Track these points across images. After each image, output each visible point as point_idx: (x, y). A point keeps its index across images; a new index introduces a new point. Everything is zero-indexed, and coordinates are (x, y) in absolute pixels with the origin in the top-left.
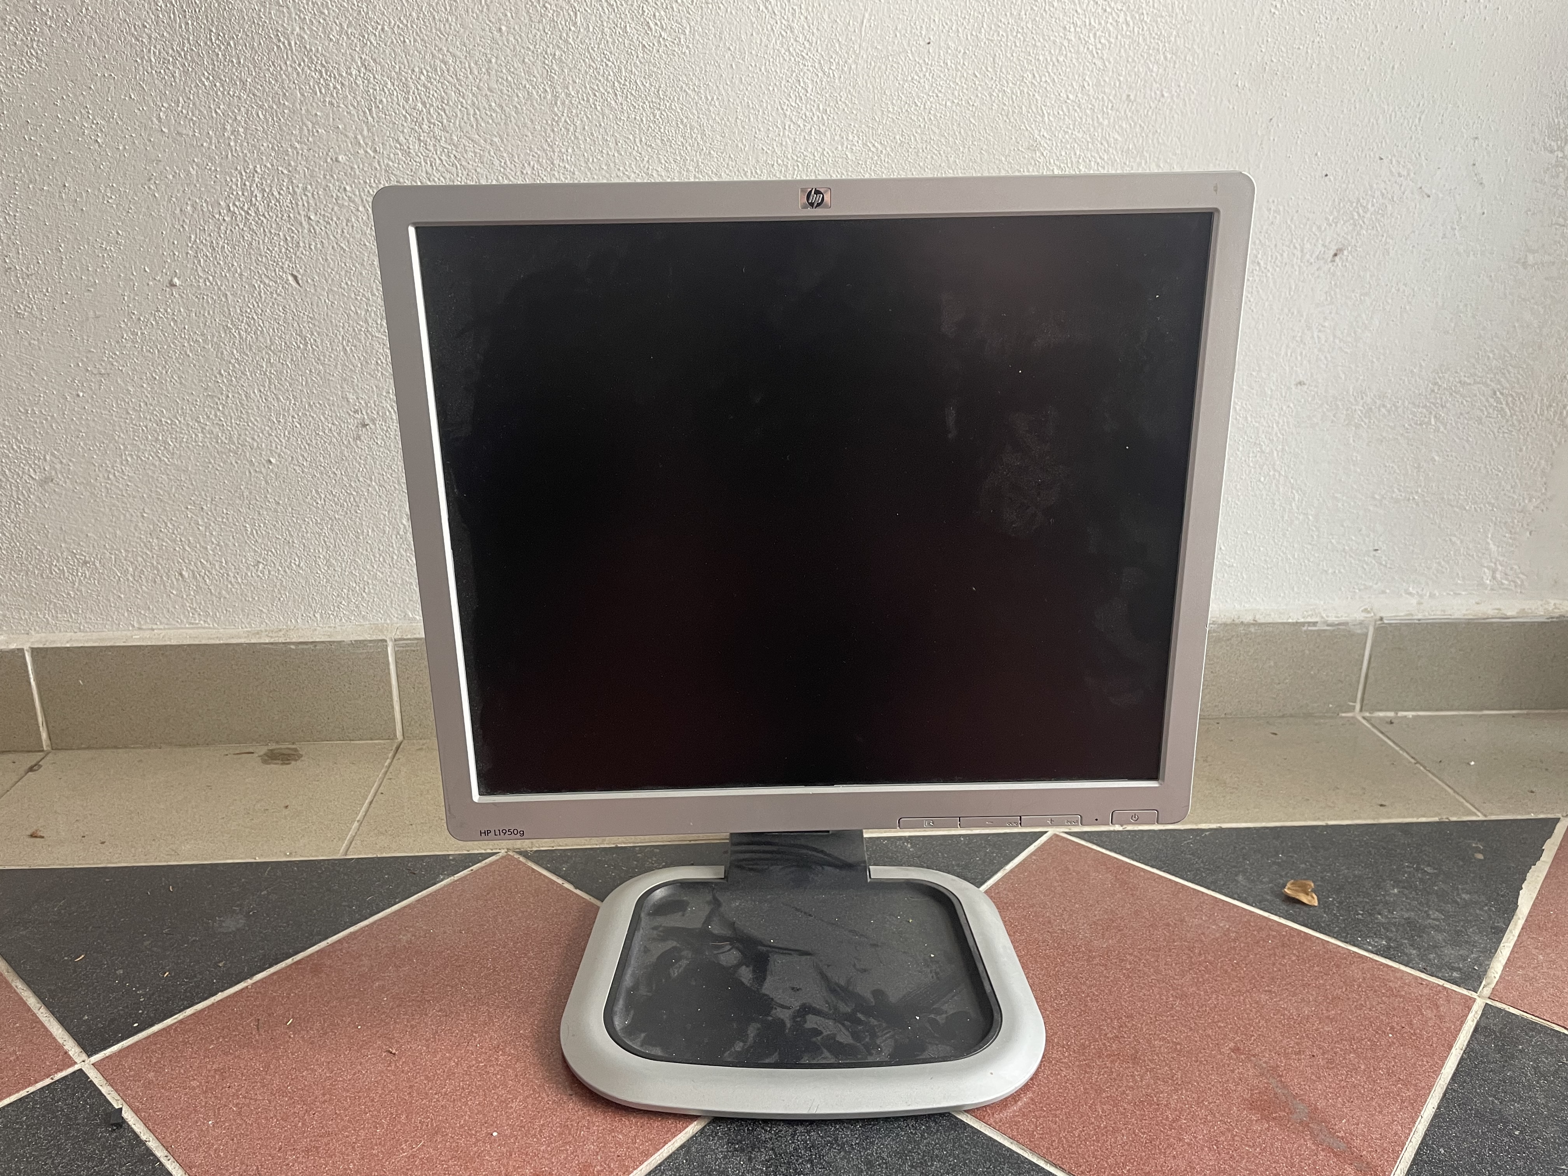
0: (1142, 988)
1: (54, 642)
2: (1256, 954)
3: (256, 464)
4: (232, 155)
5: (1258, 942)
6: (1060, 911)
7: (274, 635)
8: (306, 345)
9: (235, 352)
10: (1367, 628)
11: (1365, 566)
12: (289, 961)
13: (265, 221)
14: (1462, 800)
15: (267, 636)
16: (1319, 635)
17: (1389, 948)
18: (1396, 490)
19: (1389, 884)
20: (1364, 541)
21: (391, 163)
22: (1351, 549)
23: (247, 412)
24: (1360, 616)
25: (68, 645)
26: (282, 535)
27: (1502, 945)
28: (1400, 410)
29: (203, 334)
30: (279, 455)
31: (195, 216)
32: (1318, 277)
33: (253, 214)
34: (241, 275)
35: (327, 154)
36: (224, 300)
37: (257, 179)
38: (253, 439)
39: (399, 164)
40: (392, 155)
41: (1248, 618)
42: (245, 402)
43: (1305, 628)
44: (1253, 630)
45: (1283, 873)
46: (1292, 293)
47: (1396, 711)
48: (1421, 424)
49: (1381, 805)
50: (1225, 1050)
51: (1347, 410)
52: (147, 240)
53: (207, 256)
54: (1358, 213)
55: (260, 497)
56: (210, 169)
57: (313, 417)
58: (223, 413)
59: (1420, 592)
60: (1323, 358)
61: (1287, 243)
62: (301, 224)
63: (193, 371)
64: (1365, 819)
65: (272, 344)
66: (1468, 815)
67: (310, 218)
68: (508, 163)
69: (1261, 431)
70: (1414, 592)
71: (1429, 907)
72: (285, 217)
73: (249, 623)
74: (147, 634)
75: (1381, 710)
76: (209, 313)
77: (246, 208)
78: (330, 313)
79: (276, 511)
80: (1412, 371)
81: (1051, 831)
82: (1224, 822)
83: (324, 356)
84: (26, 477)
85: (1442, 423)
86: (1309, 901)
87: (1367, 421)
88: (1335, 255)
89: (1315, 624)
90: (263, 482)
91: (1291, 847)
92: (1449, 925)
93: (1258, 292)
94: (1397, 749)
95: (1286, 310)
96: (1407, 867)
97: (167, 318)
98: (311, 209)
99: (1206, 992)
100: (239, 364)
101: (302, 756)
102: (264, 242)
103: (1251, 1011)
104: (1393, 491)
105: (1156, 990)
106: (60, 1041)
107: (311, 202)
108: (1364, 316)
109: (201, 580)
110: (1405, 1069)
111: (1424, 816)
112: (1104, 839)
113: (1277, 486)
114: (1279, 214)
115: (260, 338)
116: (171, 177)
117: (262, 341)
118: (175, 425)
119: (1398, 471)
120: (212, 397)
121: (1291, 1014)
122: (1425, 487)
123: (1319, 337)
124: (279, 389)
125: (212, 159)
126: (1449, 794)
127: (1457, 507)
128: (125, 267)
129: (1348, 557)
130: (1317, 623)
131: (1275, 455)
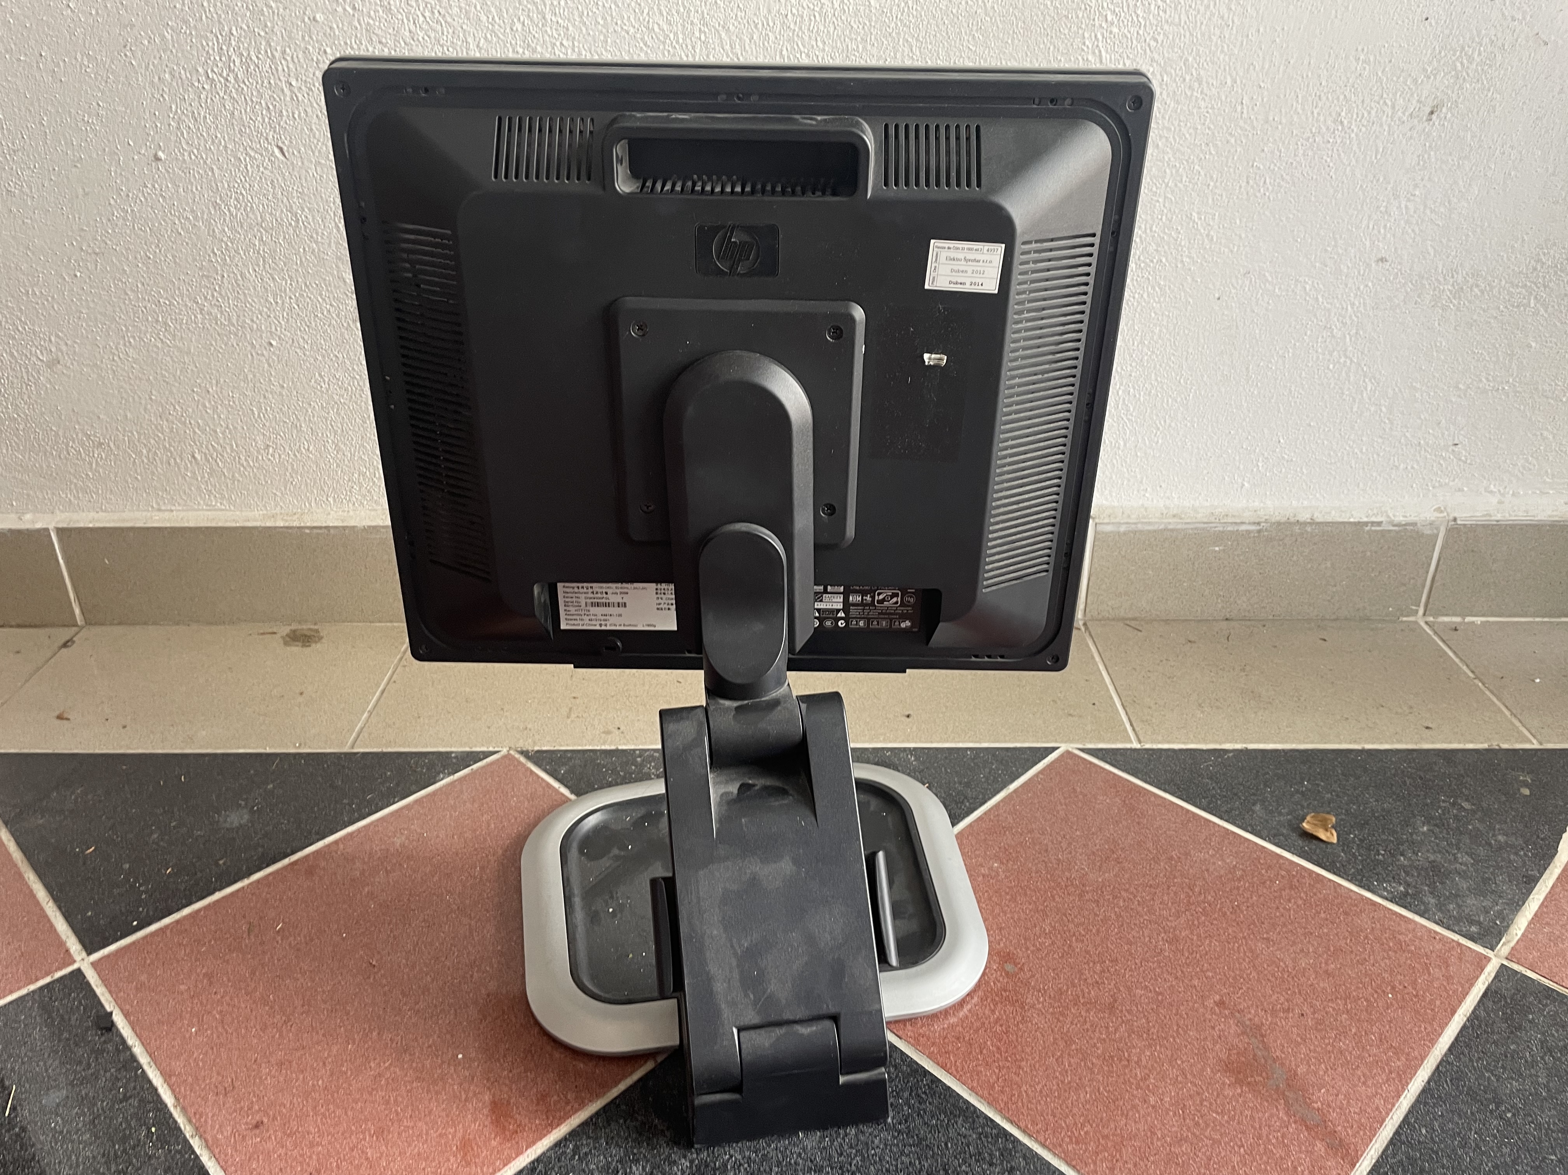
0: (1132, 929)
1: (78, 521)
2: (1260, 896)
3: (257, 346)
4: (207, 17)
5: (1264, 883)
6: (1060, 839)
7: (289, 518)
8: (297, 221)
9: (226, 229)
10: (1438, 529)
11: (1442, 462)
12: (286, 861)
13: (245, 89)
14: (1518, 724)
15: (282, 519)
16: (1383, 536)
17: (1406, 894)
18: (1484, 379)
19: (1419, 820)
20: (1443, 434)
21: (371, 22)
22: (1427, 444)
23: (244, 293)
24: (1429, 515)
25: (91, 525)
26: (289, 420)
27: (1531, 897)
28: (1495, 291)
29: (192, 211)
30: (280, 338)
31: (175, 84)
32: (1411, 138)
33: (233, 81)
34: (226, 147)
35: (304, 13)
36: (210, 174)
37: (233, 43)
38: (252, 321)
39: (380, 22)
40: (372, 13)
41: (1305, 517)
42: (241, 283)
43: (1367, 528)
44: (1309, 529)
45: (1305, 804)
46: (1379, 157)
47: (1463, 616)
48: (1518, 306)
49: (1427, 728)
50: (1210, 1003)
51: (1434, 290)
52: (128, 111)
53: (189, 128)
54: (1462, 63)
55: (265, 380)
56: (185, 33)
57: (310, 298)
58: (221, 294)
59: (1502, 491)
60: (1410, 231)
61: (1377, 98)
62: (283, 90)
63: (186, 249)
64: (1407, 743)
65: (263, 221)
66: (1521, 742)
67: (291, 84)
68: (497, 19)
69: (1333, 314)
70: (1495, 490)
71: (1459, 849)
72: (266, 83)
73: (265, 506)
74: (167, 515)
75: (1447, 615)
76: (197, 189)
77: (225, 75)
78: (319, 188)
79: (281, 394)
80: (1513, 247)
81: (1063, 748)
82: (1252, 742)
83: (317, 234)
84: (34, 359)
85: (1542, 305)
86: (1328, 838)
87: (1455, 302)
88: (1432, 113)
89: (1379, 524)
90: (266, 365)
91: (1319, 774)
92: (1476, 871)
93: (1339, 155)
94: (1457, 660)
95: (1370, 177)
96: (1444, 801)
97: (155, 194)
98: (292, 74)
99: (1199, 936)
100: (232, 243)
101: (322, 638)
102: (245, 111)
103: (1244, 960)
104: (1481, 381)
105: (1146, 932)
106: (64, 937)
107: (291, 66)
108: (1461, 183)
109: (214, 463)
110: (1400, 1035)
111: (1472, 742)
112: (1119, 757)
113: (1347, 374)
114: (1369, 65)
115: (250, 215)
116: (146, 42)
117: (253, 217)
118: (174, 305)
119: (1487, 358)
120: (207, 277)
121: (1287, 967)
122: (1517, 376)
123: (1406, 207)
124: (274, 269)
125: (186, 22)
126: (1506, 716)
127: (1552, 399)
128: (108, 140)
129: (1423, 452)
130: (1382, 522)
131: (1348, 339)
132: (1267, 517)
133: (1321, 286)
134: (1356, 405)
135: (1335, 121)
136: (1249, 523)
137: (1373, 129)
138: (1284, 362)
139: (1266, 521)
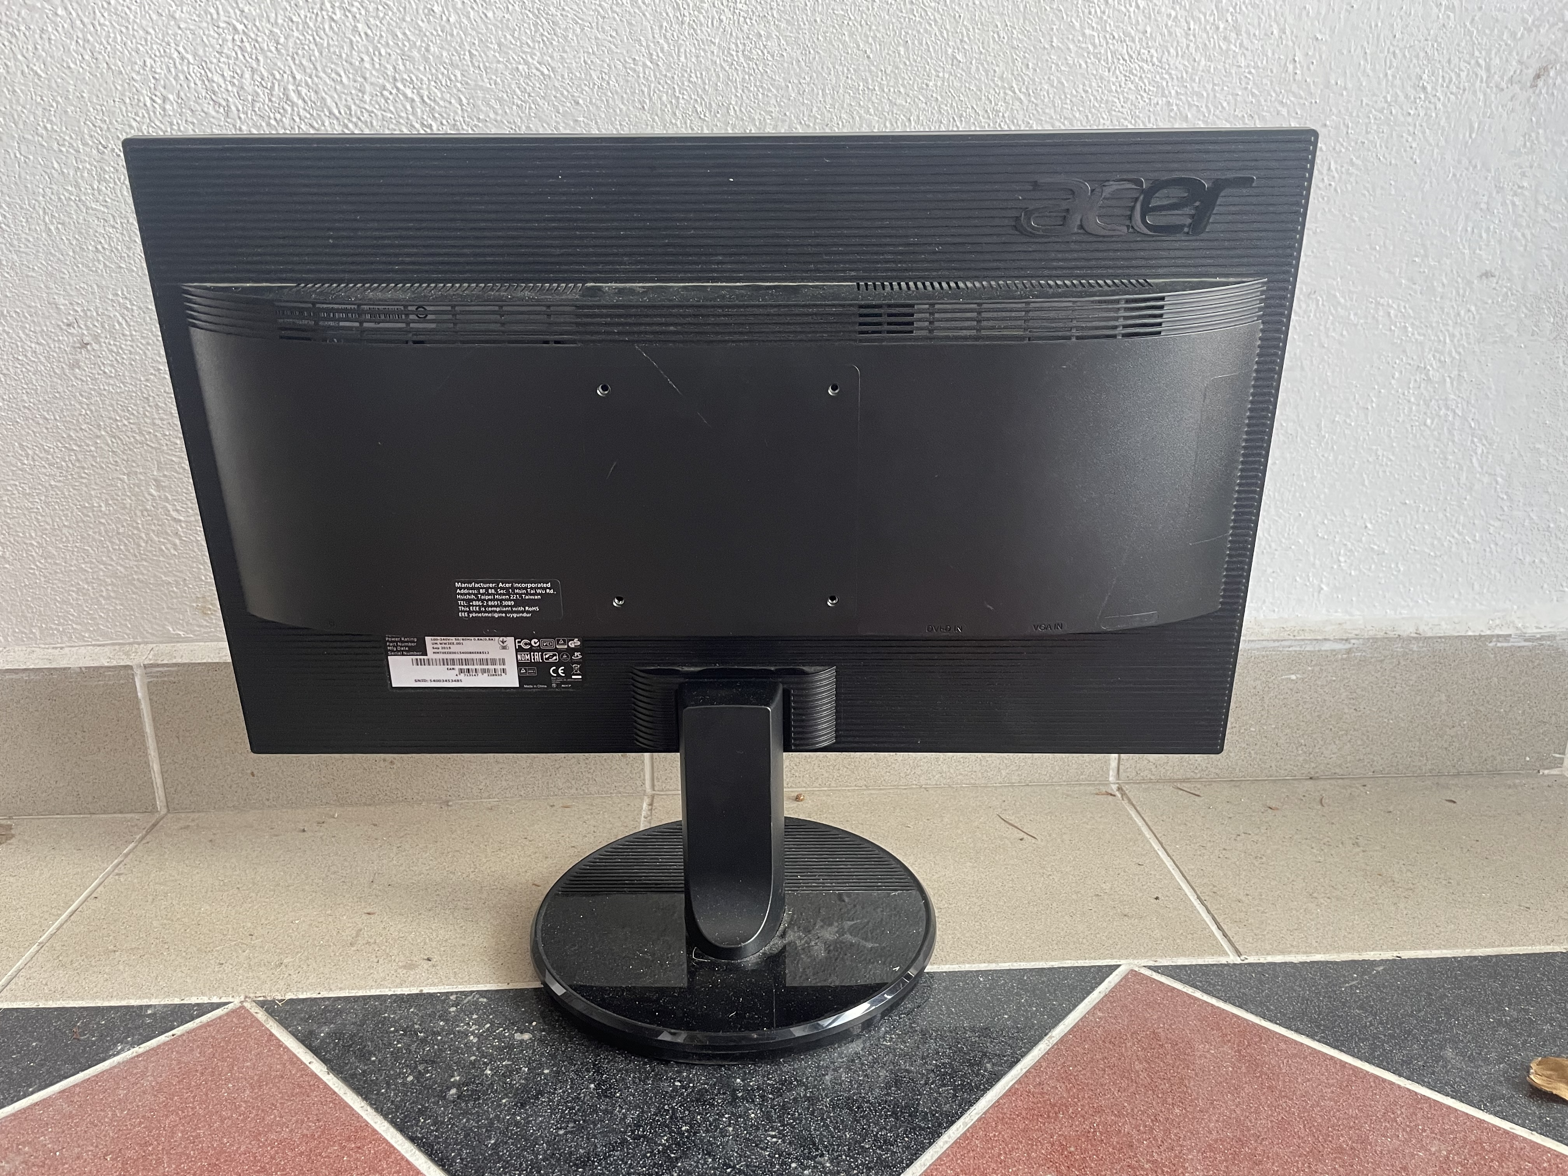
16: (1512, 655)
32: (1513, 110)
41: (1407, 630)
43: (1492, 644)
44: (1414, 647)
45: (1519, 1043)
46: (1474, 136)
60: (1519, 235)
61: (1466, 57)
69: (1426, 350)
81: (1126, 966)
82: (1404, 948)
88: (1537, 77)
89: (1507, 637)
91: (1521, 993)
93: (1424, 133)
95: (1465, 161)
101: (13, 836)
112: (1212, 979)
113: (1450, 431)
123: (1513, 204)
129: (1553, 539)
130: (1510, 635)
131: (1448, 385)
132: (1357, 632)
133: (1411, 312)
134: (1464, 475)
135: (1415, 87)
136: (1335, 640)
137: (1464, 97)
138: (1366, 415)
139: (1357, 637)
